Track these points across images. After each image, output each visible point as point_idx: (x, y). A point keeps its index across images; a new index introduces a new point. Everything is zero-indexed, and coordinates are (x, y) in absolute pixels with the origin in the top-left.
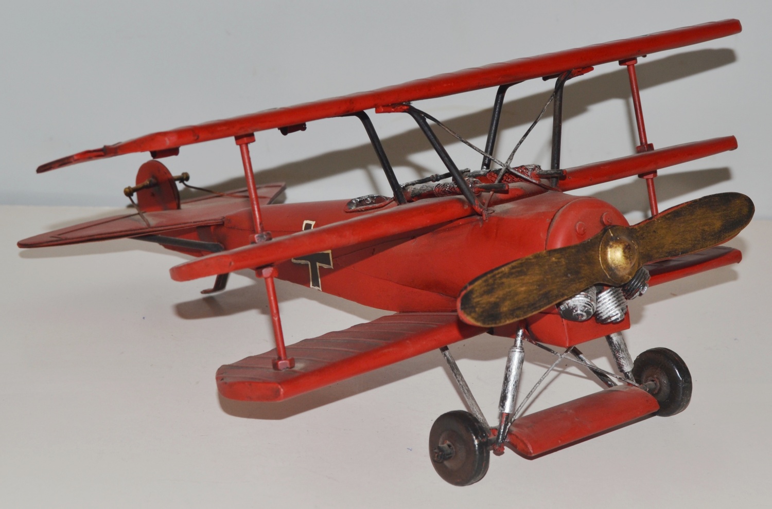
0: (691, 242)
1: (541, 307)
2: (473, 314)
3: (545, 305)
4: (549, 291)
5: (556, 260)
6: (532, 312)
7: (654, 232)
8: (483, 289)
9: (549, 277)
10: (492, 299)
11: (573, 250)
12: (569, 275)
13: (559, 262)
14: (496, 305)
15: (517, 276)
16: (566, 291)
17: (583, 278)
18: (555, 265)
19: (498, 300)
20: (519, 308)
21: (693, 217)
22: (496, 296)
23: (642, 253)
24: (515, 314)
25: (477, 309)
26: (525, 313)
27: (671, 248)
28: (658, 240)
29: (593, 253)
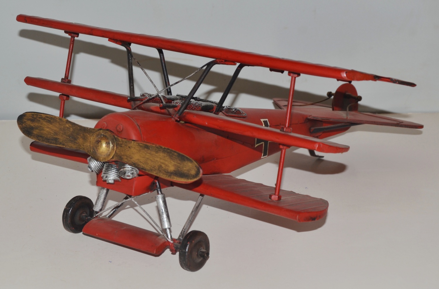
0: (150, 166)
1: (51, 143)
2: (21, 125)
3: (53, 143)
4: (59, 139)
5: (69, 127)
6: (46, 143)
7: (129, 147)
8: (30, 118)
9: (62, 132)
10: (32, 125)
11: (79, 128)
12: (71, 137)
13: (70, 129)
14: (32, 128)
15: (47, 122)
16: (66, 144)
17: (76, 143)
18: (67, 129)
19: (34, 127)
20: (41, 137)
21: (157, 155)
22: (34, 124)
23: (117, 153)
24: (38, 138)
25: (23, 124)
26: (43, 141)
27: (136, 162)
28: (130, 153)
29: (89, 135)
